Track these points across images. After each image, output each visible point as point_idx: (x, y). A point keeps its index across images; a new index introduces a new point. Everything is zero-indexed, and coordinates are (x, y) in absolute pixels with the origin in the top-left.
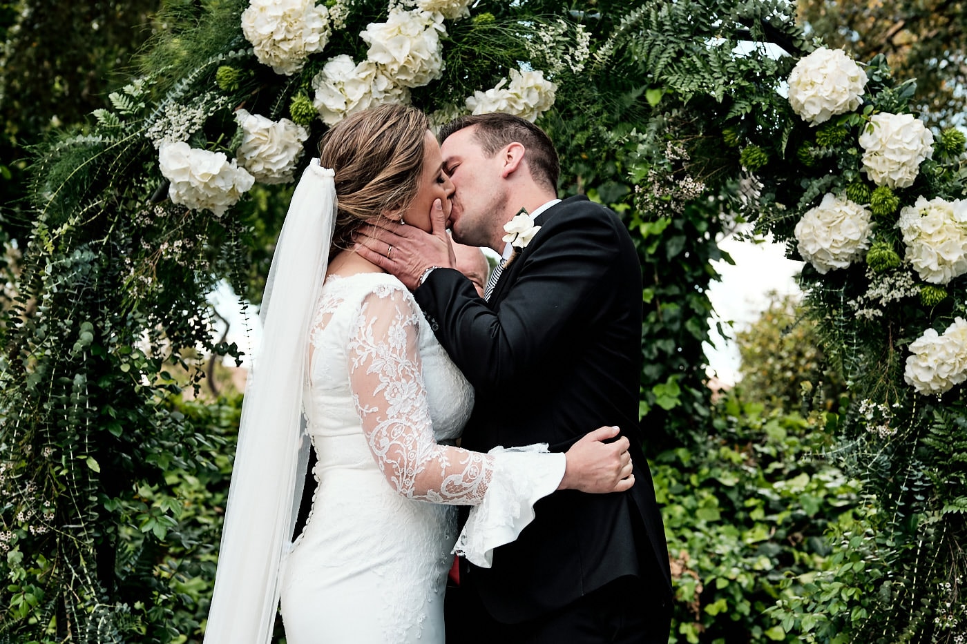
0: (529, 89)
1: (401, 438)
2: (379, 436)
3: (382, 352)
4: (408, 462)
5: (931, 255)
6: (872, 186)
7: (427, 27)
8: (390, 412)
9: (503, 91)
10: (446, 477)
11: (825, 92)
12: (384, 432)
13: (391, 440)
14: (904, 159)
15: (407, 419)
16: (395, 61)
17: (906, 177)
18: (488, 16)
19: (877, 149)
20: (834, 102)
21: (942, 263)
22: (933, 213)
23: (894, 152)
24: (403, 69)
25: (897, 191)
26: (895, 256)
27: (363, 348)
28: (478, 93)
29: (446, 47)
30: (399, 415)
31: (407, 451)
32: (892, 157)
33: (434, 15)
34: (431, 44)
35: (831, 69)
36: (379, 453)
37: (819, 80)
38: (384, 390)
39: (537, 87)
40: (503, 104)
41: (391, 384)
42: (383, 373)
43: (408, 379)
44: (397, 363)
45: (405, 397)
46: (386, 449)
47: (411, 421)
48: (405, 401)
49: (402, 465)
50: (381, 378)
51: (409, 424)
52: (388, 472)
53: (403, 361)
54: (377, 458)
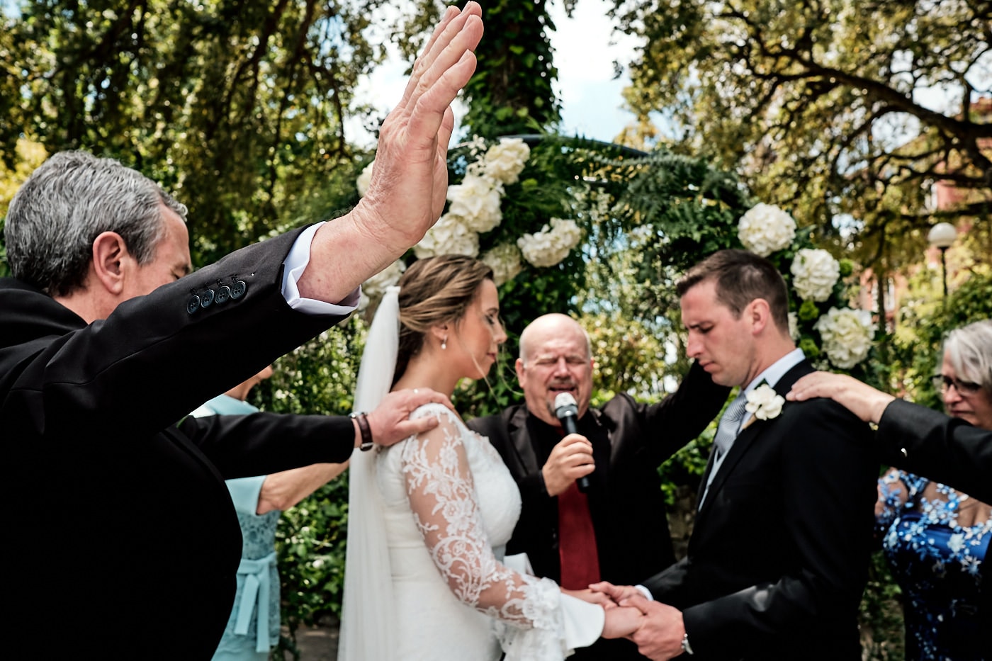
0: (566, 234)
1: (463, 556)
2: (441, 552)
3: (436, 475)
4: (473, 578)
5: (842, 348)
6: (799, 301)
7: (491, 189)
8: (450, 530)
9: (548, 235)
10: (511, 598)
11: (770, 235)
12: (446, 549)
13: (453, 556)
14: (824, 282)
15: (467, 536)
16: (470, 213)
17: (823, 295)
18: (532, 181)
19: (805, 275)
20: (776, 243)
21: (851, 354)
22: (842, 320)
23: (816, 277)
24: (477, 218)
25: (817, 304)
26: (816, 349)
27: (417, 471)
28: (527, 236)
29: (505, 205)
30: (459, 533)
31: (471, 568)
32: (816, 281)
33: (496, 180)
34: (494, 201)
35: (772, 219)
36: (443, 567)
37: (764, 227)
38: (442, 509)
39: (571, 232)
40: (547, 245)
41: (448, 503)
42: (440, 493)
43: (463, 496)
44: (451, 483)
45: (463, 514)
46: (450, 564)
47: (470, 538)
48: (463, 519)
49: (466, 580)
50: (438, 498)
51: (469, 541)
52: (453, 584)
53: (457, 480)
54: (440, 571)
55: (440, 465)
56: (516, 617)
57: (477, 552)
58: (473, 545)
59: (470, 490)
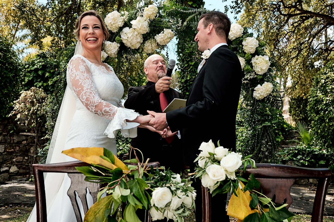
0: (168, 33)
1: (89, 96)
2: (82, 96)
3: (79, 74)
4: (93, 102)
5: (259, 68)
6: (245, 53)
7: (145, 20)
8: (85, 89)
9: (163, 34)
10: (104, 107)
12: (84, 94)
13: (86, 96)
14: (252, 47)
15: (90, 90)
16: (138, 28)
17: (253, 51)
19: (246, 45)
20: (236, 35)
21: (262, 70)
22: (259, 59)
23: (250, 45)
25: (251, 54)
26: (251, 69)
28: (157, 35)
30: (87, 89)
31: (92, 99)
33: (147, 18)
34: (146, 24)
36: (83, 101)
38: (82, 83)
39: (170, 33)
40: (163, 37)
41: (83, 81)
42: (80, 79)
43: (88, 79)
44: (84, 76)
45: (88, 84)
46: (85, 99)
47: (91, 90)
48: (88, 85)
49: (91, 103)
50: (80, 80)
51: (91, 91)
52: (87, 105)
53: (86, 75)
54: (82, 102)
55: (79, 70)
56: (107, 114)
57: (94, 94)
58: (92, 92)
59: (91, 77)
